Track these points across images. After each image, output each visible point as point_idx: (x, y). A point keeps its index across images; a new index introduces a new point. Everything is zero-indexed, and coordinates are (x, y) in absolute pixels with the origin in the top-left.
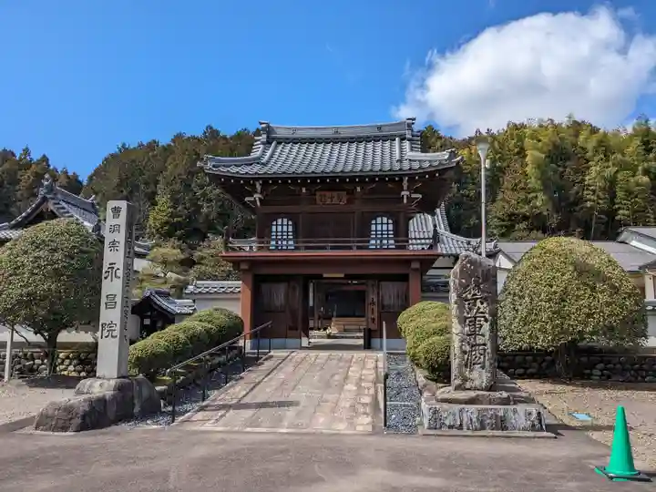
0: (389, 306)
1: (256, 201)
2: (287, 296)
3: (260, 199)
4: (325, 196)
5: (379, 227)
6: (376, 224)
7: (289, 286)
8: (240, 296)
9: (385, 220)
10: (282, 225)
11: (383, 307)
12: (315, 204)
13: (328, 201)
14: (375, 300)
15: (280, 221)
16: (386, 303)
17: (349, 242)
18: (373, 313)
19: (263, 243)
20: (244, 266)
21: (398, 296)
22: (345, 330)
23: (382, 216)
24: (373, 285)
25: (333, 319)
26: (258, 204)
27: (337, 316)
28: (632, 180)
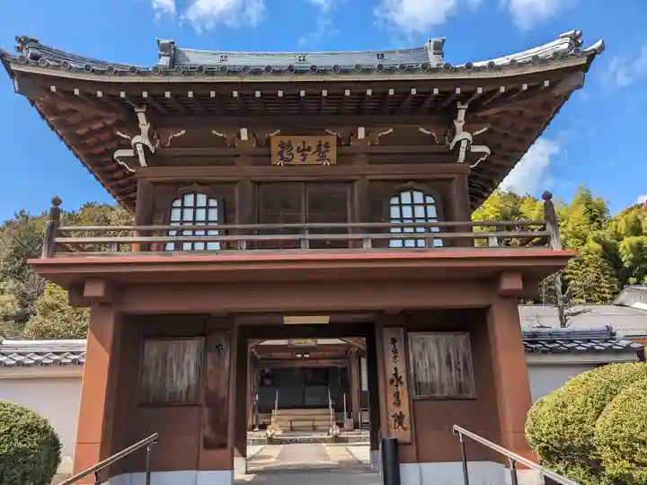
0: (432, 387)
1: (137, 156)
2: (201, 369)
3: (145, 148)
4: (289, 145)
5: (407, 212)
6: (400, 205)
7: (207, 347)
8: (80, 371)
9: (418, 197)
10: (195, 208)
11: (418, 387)
12: (269, 164)
13: (297, 159)
14: (402, 373)
15: (189, 200)
16: (423, 378)
17: (345, 231)
18: (398, 404)
19: (148, 233)
20: (95, 291)
21: (449, 363)
22: (292, 429)
23: (411, 190)
24: (394, 341)
25: (275, 412)
26: (142, 161)
27: (279, 408)
28: (582, 248)
